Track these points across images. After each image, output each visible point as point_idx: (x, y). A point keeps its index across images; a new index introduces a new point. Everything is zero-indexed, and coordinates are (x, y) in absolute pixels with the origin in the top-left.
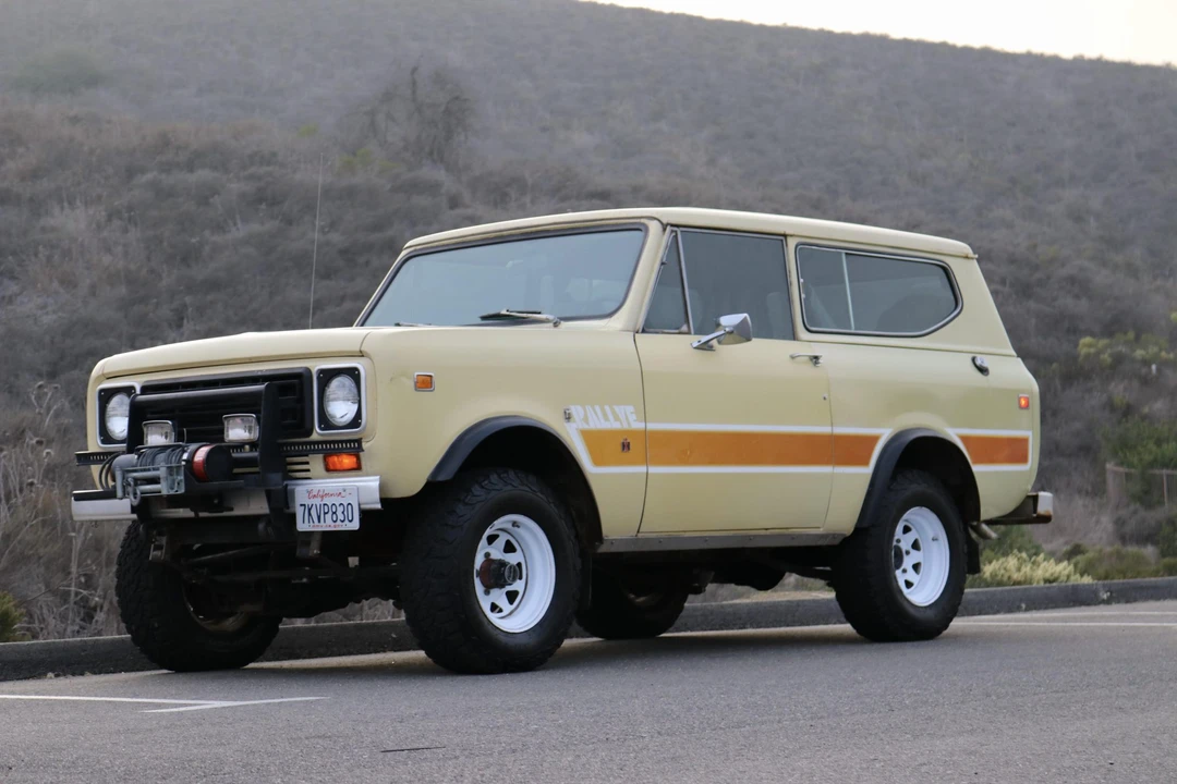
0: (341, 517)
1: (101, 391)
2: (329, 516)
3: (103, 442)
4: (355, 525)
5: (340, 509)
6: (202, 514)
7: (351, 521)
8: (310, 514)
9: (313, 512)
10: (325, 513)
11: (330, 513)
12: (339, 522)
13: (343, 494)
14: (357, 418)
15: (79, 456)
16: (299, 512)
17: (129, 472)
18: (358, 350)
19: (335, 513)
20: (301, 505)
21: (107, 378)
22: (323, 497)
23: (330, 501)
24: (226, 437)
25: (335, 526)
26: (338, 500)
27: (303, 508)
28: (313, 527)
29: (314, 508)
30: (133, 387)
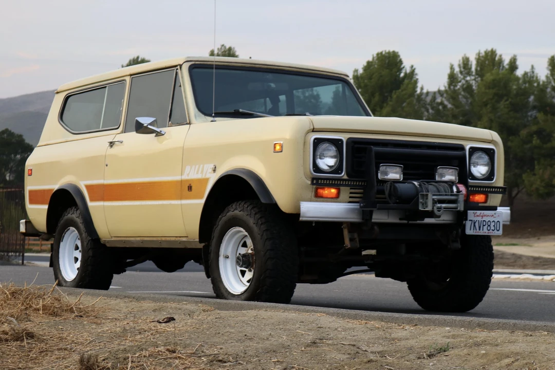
0: (492, 228)
1: (315, 139)
2: (485, 228)
3: (315, 171)
4: (500, 233)
5: (493, 224)
6: (410, 222)
7: (498, 230)
8: (474, 226)
9: (477, 224)
10: (484, 225)
11: (487, 226)
12: (491, 231)
13: (495, 216)
14: (490, 175)
15: (313, 179)
16: (468, 224)
17: (434, 195)
18: (491, 139)
19: (489, 226)
20: (470, 220)
21: (313, 131)
22: (482, 216)
23: (487, 219)
24: (437, 178)
25: (488, 233)
26: (492, 219)
27: (471, 222)
28: (476, 232)
29: (477, 222)
30: (341, 140)
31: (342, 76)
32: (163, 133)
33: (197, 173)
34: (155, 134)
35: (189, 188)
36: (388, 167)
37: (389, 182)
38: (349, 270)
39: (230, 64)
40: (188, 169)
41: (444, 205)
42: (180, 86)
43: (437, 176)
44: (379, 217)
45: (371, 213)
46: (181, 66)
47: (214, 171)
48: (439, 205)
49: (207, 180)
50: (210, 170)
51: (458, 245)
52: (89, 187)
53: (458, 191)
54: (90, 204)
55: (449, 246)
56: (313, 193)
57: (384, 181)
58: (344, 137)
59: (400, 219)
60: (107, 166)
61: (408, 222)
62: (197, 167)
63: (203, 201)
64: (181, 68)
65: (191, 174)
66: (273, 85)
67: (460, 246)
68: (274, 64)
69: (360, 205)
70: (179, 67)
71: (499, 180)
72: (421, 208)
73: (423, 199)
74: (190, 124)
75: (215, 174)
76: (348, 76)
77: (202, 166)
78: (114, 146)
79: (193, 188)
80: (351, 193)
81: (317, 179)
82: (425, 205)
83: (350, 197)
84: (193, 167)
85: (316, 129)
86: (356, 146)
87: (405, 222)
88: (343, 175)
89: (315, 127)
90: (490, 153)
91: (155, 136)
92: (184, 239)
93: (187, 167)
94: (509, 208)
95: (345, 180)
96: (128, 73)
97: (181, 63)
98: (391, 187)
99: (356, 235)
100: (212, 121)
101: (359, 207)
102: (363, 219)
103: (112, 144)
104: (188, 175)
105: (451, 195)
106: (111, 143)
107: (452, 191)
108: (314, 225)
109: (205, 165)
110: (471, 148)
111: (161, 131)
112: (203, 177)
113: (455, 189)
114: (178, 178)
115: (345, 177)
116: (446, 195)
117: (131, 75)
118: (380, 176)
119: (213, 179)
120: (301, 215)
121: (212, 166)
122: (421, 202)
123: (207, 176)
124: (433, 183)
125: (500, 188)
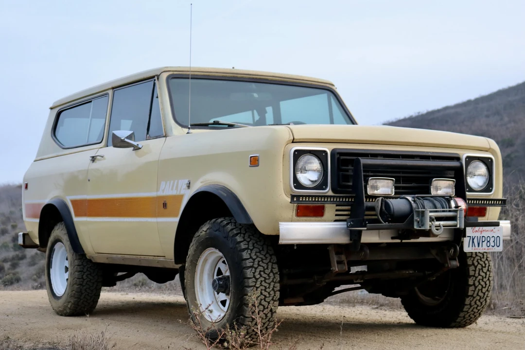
0: (492, 244)
1: (296, 151)
2: (485, 243)
3: (296, 187)
4: (500, 249)
5: (492, 240)
6: (403, 241)
7: (498, 246)
8: (473, 242)
9: (475, 241)
10: (483, 242)
11: (486, 241)
12: (491, 247)
13: (494, 231)
14: (489, 187)
15: (293, 197)
16: (466, 241)
17: (431, 212)
18: (489, 147)
19: (489, 241)
20: (468, 236)
21: (293, 142)
22: (482, 231)
23: (485, 234)
24: (433, 192)
25: (488, 249)
26: (491, 234)
27: (469, 238)
28: (475, 249)
29: (476, 238)
30: (325, 152)
31: (327, 85)
32: (140, 146)
33: (172, 189)
34: (132, 148)
35: (164, 205)
36: (378, 180)
37: (381, 198)
38: (337, 289)
39: (210, 74)
40: (163, 185)
41: (442, 223)
42: (157, 97)
43: (432, 189)
44: (369, 237)
45: (360, 232)
46: (158, 76)
47: (189, 187)
48: (437, 223)
49: (181, 197)
50: (185, 186)
51: (455, 263)
52: (74, 202)
53: (457, 207)
54: (76, 219)
55: (447, 265)
56: (295, 211)
57: (375, 197)
58: (328, 148)
59: (393, 238)
60: (89, 181)
61: (401, 241)
62: (172, 182)
63: (177, 219)
64: (158, 79)
65: (167, 190)
66: (256, 95)
67: (458, 265)
68: (257, 74)
69: (347, 225)
70: (156, 78)
71: (498, 192)
72: (415, 227)
73: (418, 216)
74: (166, 136)
75: (189, 190)
76: (333, 85)
77: (176, 181)
78: (96, 161)
79: (168, 205)
80: (337, 210)
81: (298, 197)
82: (422, 223)
83: (336, 215)
84: (168, 182)
85: (297, 139)
86: (342, 157)
87: (399, 241)
88: (328, 191)
89: (295, 138)
90: (488, 163)
91: (133, 150)
92: (162, 259)
93: (162, 182)
94: (509, 222)
95: (331, 197)
96: (110, 87)
97: (159, 74)
98: (382, 204)
99: (343, 257)
100: (188, 133)
101: (346, 226)
102: (351, 240)
103: (93, 159)
104: (163, 191)
105: (450, 211)
106: (93, 157)
107: (450, 207)
108: (295, 248)
109: (180, 181)
110: (468, 157)
111: (138, 145)
112: (178, 193)
113: (453, 204)
114: (153, 194)
115: (331, 193)
116: (443, 211)
117: (113, 88)
118: (370, 192)
119: (188, 195)
120: (281, 237)
121: (186, 181)
122: (416, 220)
123: (182, 192)
124: (429, 198)
125: (499, 200)
